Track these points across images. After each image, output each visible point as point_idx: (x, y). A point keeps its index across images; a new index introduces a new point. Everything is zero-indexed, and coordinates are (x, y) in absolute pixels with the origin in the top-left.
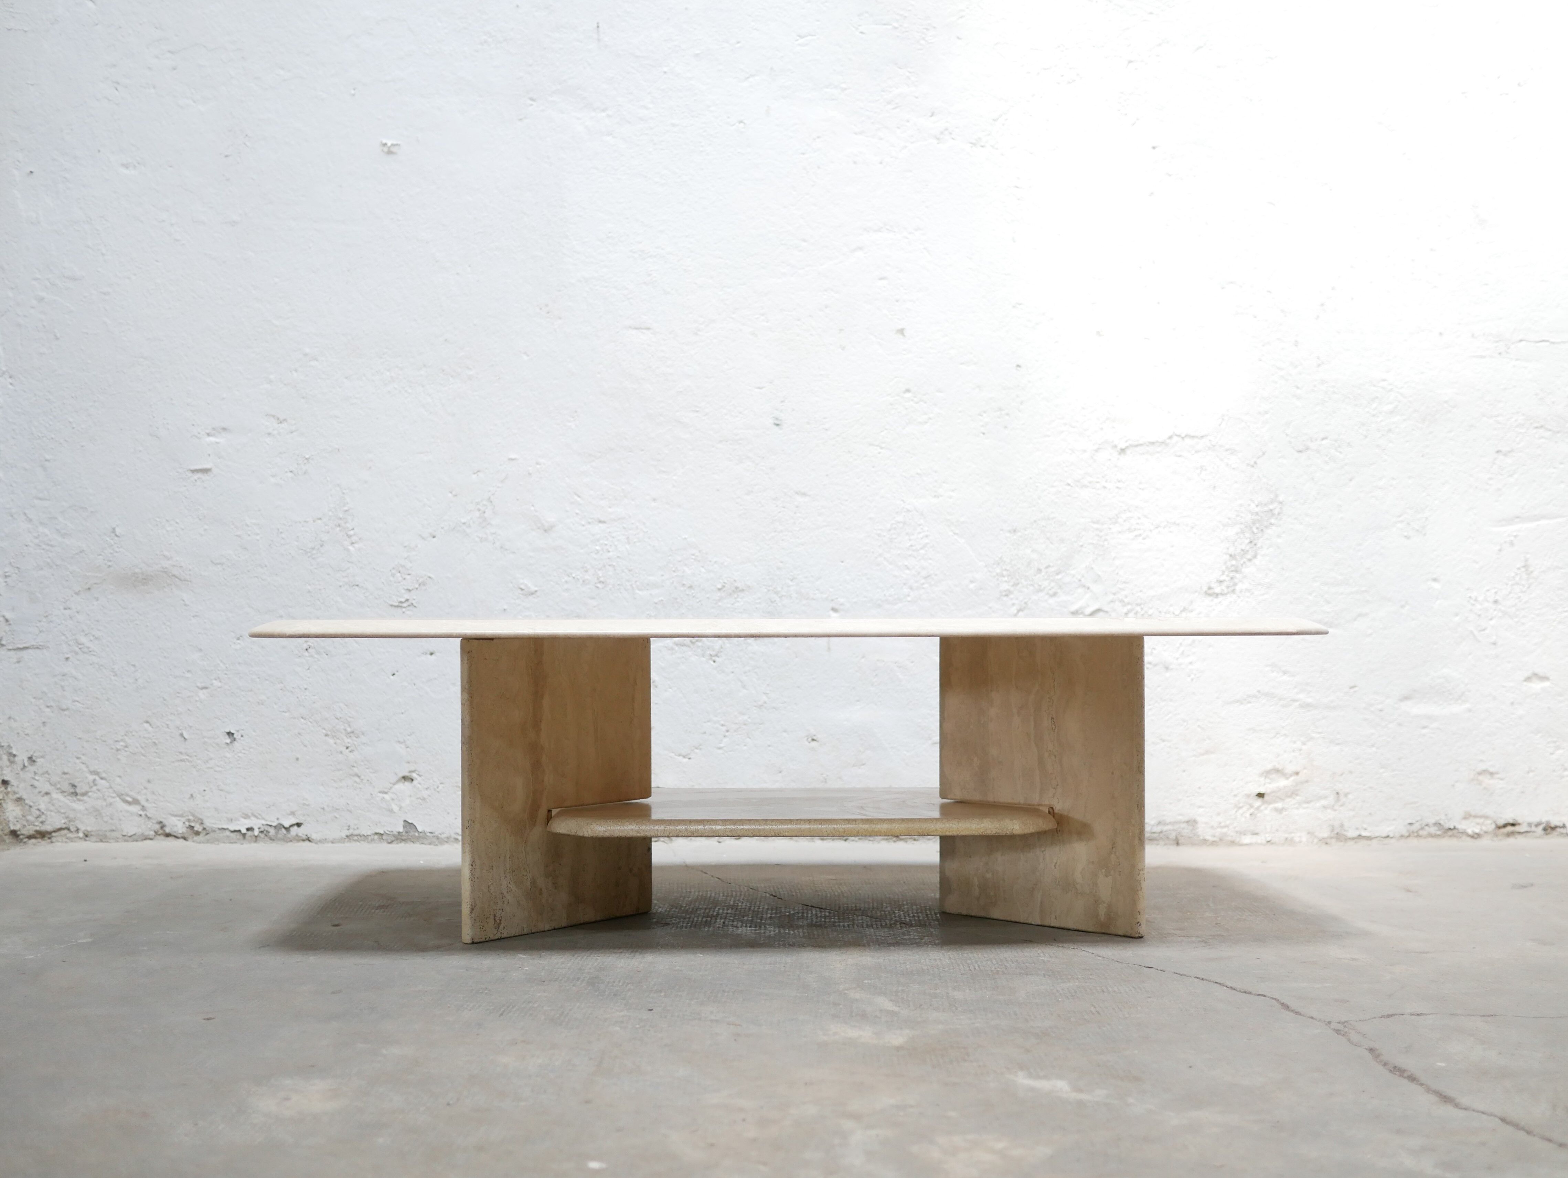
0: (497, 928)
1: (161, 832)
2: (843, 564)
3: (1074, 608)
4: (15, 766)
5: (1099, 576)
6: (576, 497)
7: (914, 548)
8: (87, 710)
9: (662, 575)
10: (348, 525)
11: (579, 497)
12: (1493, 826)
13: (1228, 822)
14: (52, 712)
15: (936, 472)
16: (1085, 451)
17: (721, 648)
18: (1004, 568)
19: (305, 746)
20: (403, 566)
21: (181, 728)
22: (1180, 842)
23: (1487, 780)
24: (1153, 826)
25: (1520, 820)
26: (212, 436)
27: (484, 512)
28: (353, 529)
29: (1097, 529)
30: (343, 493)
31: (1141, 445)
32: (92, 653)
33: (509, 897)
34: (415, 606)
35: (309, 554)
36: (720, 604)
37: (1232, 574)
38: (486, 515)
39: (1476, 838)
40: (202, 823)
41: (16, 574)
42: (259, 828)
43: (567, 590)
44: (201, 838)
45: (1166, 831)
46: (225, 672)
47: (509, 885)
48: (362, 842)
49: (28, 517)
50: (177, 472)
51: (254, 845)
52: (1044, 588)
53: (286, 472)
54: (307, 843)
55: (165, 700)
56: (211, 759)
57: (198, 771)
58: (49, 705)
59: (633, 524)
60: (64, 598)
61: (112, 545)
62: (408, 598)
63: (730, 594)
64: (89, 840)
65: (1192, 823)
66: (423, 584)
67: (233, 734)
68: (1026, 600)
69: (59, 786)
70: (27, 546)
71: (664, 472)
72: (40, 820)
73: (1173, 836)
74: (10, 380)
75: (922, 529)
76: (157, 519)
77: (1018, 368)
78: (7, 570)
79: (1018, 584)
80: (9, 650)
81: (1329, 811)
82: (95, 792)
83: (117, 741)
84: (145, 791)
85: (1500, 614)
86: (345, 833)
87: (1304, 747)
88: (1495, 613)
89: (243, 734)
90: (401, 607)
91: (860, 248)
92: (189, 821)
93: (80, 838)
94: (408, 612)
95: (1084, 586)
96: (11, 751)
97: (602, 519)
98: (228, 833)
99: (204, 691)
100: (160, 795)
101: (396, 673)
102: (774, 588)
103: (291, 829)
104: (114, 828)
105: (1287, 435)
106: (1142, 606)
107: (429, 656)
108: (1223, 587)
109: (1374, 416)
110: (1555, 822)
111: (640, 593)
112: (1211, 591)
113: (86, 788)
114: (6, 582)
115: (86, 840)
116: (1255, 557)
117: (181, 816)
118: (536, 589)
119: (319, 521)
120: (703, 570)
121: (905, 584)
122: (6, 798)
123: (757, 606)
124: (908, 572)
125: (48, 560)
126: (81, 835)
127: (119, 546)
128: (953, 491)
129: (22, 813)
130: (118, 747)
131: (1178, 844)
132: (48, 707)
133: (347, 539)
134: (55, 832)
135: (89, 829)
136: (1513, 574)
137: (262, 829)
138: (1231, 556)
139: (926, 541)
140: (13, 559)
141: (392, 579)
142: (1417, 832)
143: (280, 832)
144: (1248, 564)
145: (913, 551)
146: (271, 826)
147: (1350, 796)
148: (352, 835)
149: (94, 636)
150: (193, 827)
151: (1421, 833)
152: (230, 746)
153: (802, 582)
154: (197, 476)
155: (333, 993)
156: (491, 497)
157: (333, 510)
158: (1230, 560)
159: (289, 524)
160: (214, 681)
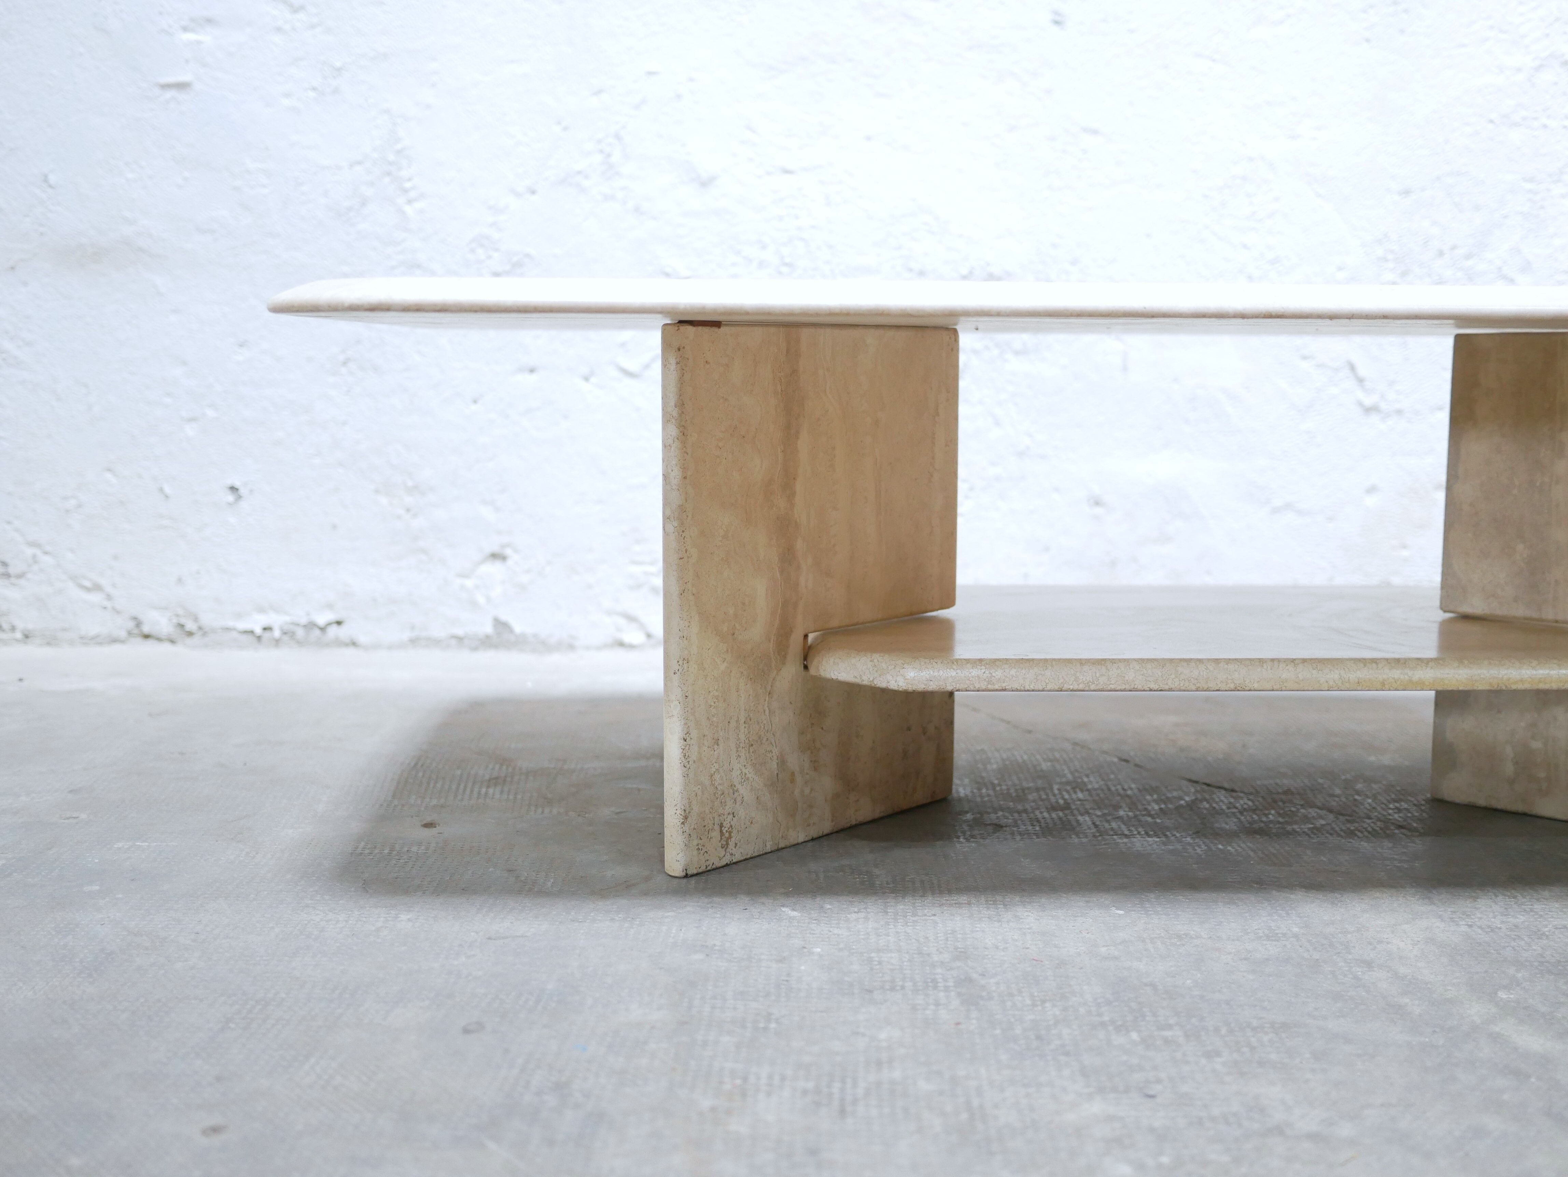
0: (725, 846)
1: (136, 631)
7: (1256, 217)
8: (19, 452)
10: (402, 173)
16: (1519, 70)
19: (345, 507)
20: (487, 237)
21: (160, 479)
26: (189, 31)
27: (610, 155)
28: (410, 179)
29: (1530, 191)
32: (22, 365)
33: (744, 791)
35: (344, 218)
38: (612, 159)
42: (281, 628)
44: (196, 640)
47: (744, 770)
48: (434, 649)
50: (139, 87)
51: (273, 651)
53: (306, 89)
54: (352, 649)
55: (135, 438)
56: (206, 526)
57: (187, 543)
59: (835, 175)
61: (44, 201)
64: (32, 644)
67: (238, 489)
71: (883, 95)
76: (111, 161)
82: (36, 573)
83: (65, 498)
84: (110, 572)
86: (406, 635)
89: (253, 490)
92: (177, 616)
93: (17, 640)
97: (788, 168)
98: (234, 634)
99: (192, 424)
100: (132, 578)
101: (480, 401)
103: (329, 628)
104: (67, 626)
107: (529, 375)
113: (22, 567)
115: (26, 643)
117: (165, 609)
119: (358, 167)
120: (940, 247)
126: (18, 635)
127: (55, 202)
130: (68, 507)
135: (30, 626)
137: (285, 629)
139: (1275, 206)
143: (312, 633)
145: (1256, 221)
146: (298, 625)
148: (418, 638)
149: (23, 340)
150: (184, 625)
152: (235, 507)
154: (169, 94)
155: (466, 1031)
156: (620, 131)
157: (379, 149)
159: (313, 171)
160: (207, 410)
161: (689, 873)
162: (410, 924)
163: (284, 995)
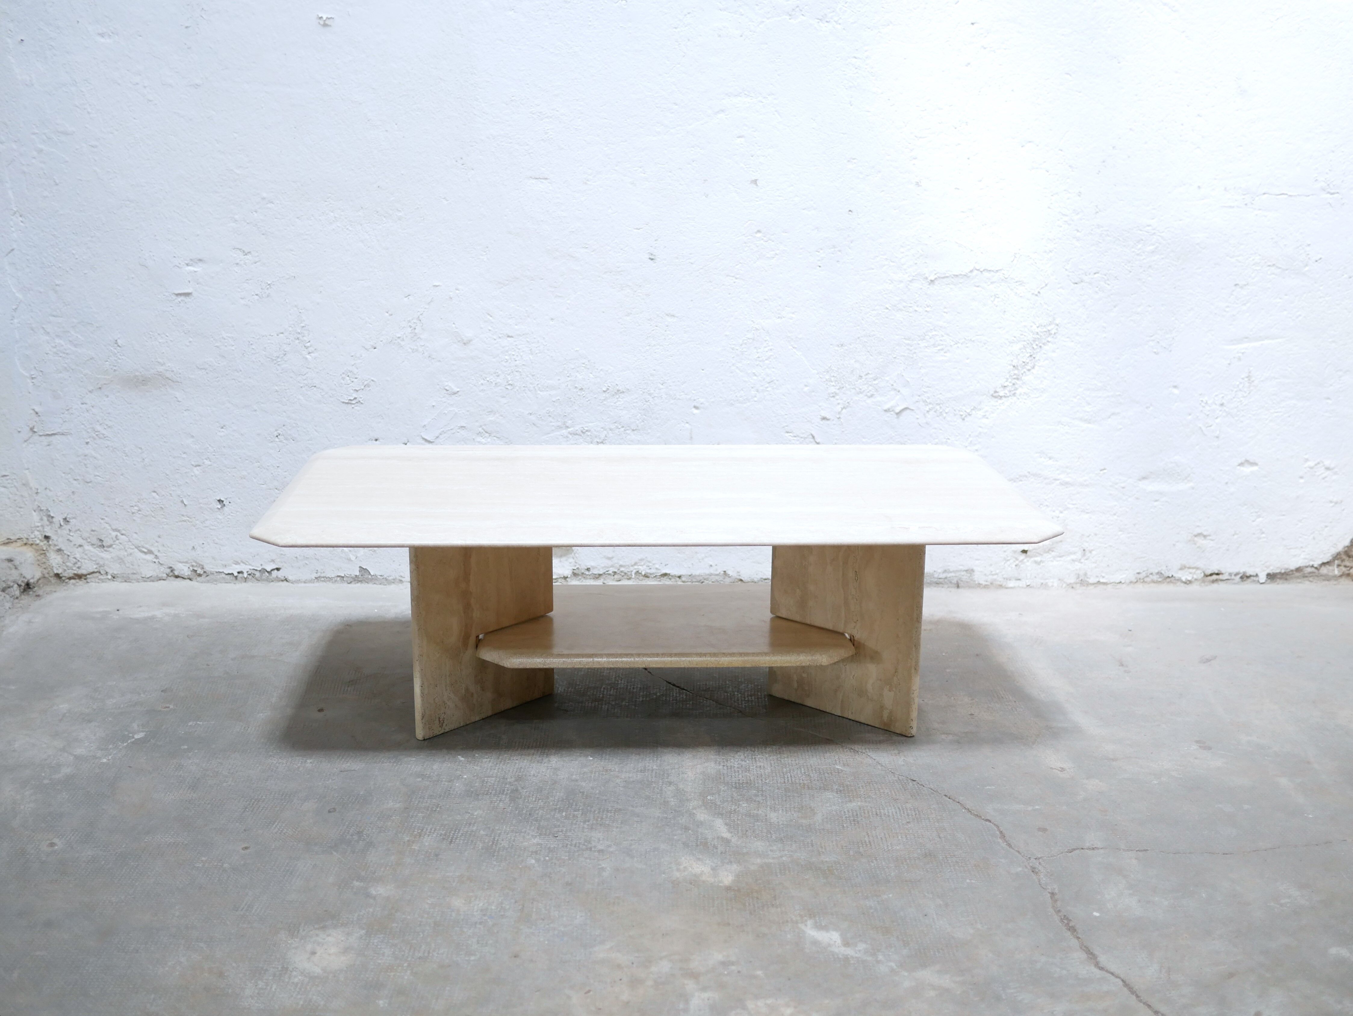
0: (441, 726)
1: (171, 574)
2: (703, 371)
3: (886, 407)
4: (53, 525)
5: (908, 381)
6: (489, 317)
7: (761, 359)
8: (106, 483)
9: (559, 380)
10: (305, 338)
11: (491, 316)
12: (1203, 575)
13: (998, 571)
14: (79, 484)
15: (780, 298)
16: (901, 282)
17: (606, 436)
18: (832, 375)
20: (351, 372)
21: (181, 496)
22: (960, 585)
23: (1200, 541)
24: (940, 573)
25: (1223, 572)
26: (190, 266)
27: (415, 329)
28: (309, 342)
29: (908, 344)
30: (300, 312)
31: (947, 277)
32: (107, 438)
33: (449, 703)
34: (362, 403)
35: (275, 362)
36: (605, 403)
37: (1014, 381)
38: (416, 331)
39: (1188, 584)
40: (203, 568)
41: (41, 376)
42: (247, 572)
43: (483, 390)
44: (202, 579)
45: (950, 577)
46: (214, 454)
47: (449, 695)
48: (328, 582)
49: (45, 331)
50: (164, 295)
51: (244, 584)
52: (864, 391)
53: (253, 295)
54: (285, 582)
55: (168, 475)
56: (207, 520)
57: (197, 529)
58: (76, 478)
59: (535, 338)
60: (81, 395)
61: (116, 354)
62: (356, 396)
63: (613, 395)
64: (116, 581)
65: (970, 571)
66: (368, 385)
67: (223, 501)
68: (849, 401)
69: (89, 540)
70: (47, 354)
71: (560, 297)
72: (77, 566)
73: (955, 581)
74: (21, 219)
75: (767, 344)
76: (151, 333)
77: (850, 213)
78: (32, 373)
79: (843, 387)
80: (41, 436)
81: (1076, 563)
82: (118, 545)
83: (132, 506)
84: (156, 544)
85: (1224, 414)
86: (315, 575)
87: (1061, 515)
88: (1221, 413)
89: (231, 501)
90: (351, 403)
91: (723, 111)
92: (193, 566)
93: (109, 580)
94: (356, 408)
95: (895, 390)
96: (49, 513)
97: (510, 335)
98: (224, 575)
99: (198, 468)
100: (168, 547)
102: (648, 391)
103: (272, 572)
104: (135, 572)
105: (1066, 270)
106: (941, 405)
107: (375, 442)
108: (1006, 392)
109: (1138, 255)
110: (1250, 571)
111: (541, 393)
112: (996, 394)
113: (110, 542)
114: (33, 382)
115: (114, 581)
116: (1033, 368)
117: (186, 562)
118: (458, 390)
119: (282, 335)
120: (591, 376)
121: (752, 388)
122: (48, 549)
123: (635, 405)
124: (755, 378)
125: (65, 365)
126: (110, 577)
127: (122, 354)
128: (793, 313)
129: (62, 560)
130: (133, 511)
131: (958, 587)
132: (75, 480)
133: (305, 349)
134: (89, 574)
135: (115, 572)
136: (1238, 383)
137: (250, 573)
138: (1014, 366)
139: (770, 353)
140: (37, 364)
141: (342, 381)
142: (1143, 579)
143: (264, 575)
144: (1028, 373)
145: (760, 361)
146: (256, 570)
147: (1094, 552)
148: (319, 577)
149: (107, 425)
150: (196, 571)
151: (1146, 580)
152: (221, 510)
153: (670, 386)
154: (180, 298)
155: (329, 812)
156: (420, 316)
157: (293, 326)
158: (1013, 370)
159: (258, 337)
160: (205, 460)
161: (425, 738)
162: (311, 764)
163: (264, 797)
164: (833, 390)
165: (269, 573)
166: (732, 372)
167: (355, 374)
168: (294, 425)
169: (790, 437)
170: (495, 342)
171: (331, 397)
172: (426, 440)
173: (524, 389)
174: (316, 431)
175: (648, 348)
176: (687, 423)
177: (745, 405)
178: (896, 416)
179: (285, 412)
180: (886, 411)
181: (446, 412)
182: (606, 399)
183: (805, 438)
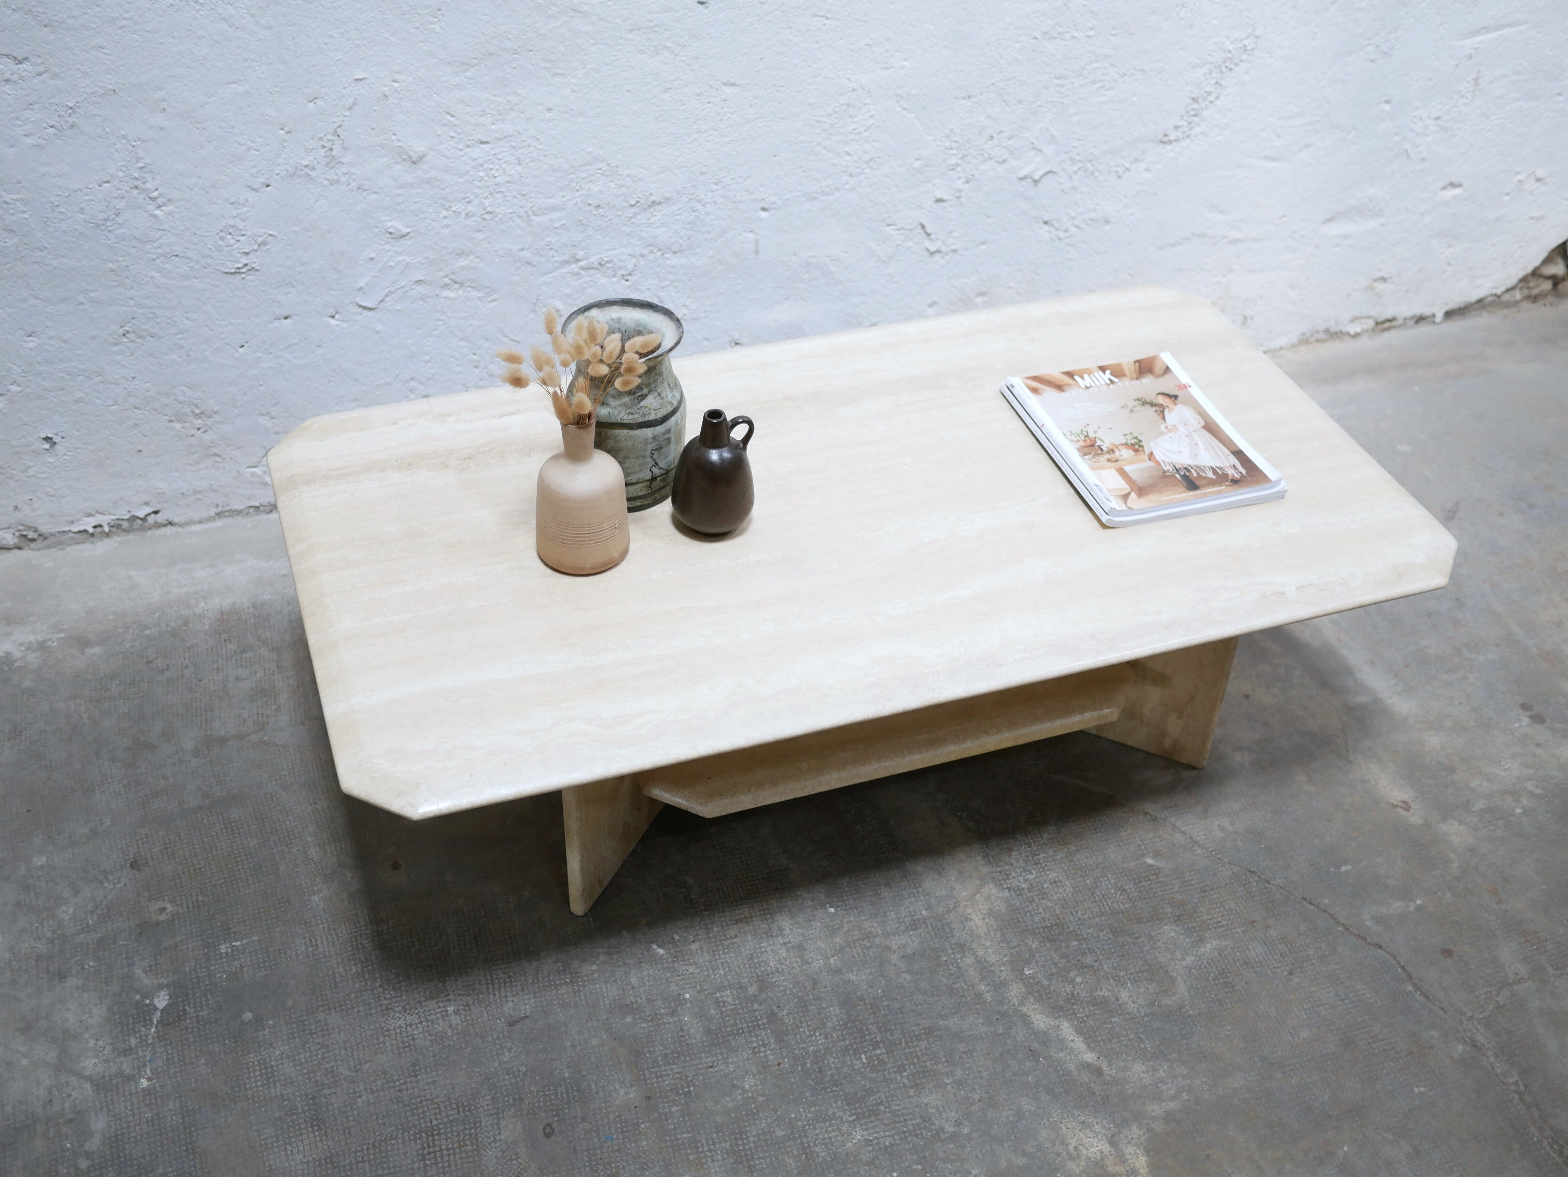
2: (775, 158)
3: (1022, 174)
5: (1053, 136)
6: (449, 117)
7: (857, 131)
9: (563, 197)
10: (148, 185)
11: (453, 116)
12: (1374, 324)
15: (888, 40)
17: (635, 266)
18: (953, 140)
19: (146, 436)
20: (233, 227)
23: (1380, 286)
25: (1397, 316)
27: (331, 149)
29: (1059, 85)
33: (608, 855)
34: (257, 270)
35: (103, 227)
36: (633, 220)
37: (1190, 119)
38: (334, 153)
39: (1356, 338)
40: (37, 531)
43: (446, 226)
44: (38, 544)
46: (24, 374)
47: (608, 846)
48: (237, 517)
51: (107, 541)
52: (994, 156)
54: (169, 527)
56: (30, 468)
57: (16, 481)
59: (523, 141)
62: (247, 262)
63: (646, 209)
66: (264, 243)
67: (51, 439)
68: (973, 172)
71: (560, 74)
79: (967, 155)
85: (1438, 129)
88: (1434, 128)
89: (64, 436)
90: (238, 272)
92: (19, 531)
94: (249, 277)
95: (1035, 148)
97: (485, 140)
98: (72, 535)
101: (246, 345)
102: (697, 196)
103: (148, 518)
106: (1094, 162)
107: (284, 321)
108: (1179, 133)
110: (1427, 312)
111: (537, 219)
112: (1165, 139)
116: (1217, 98)
117: (9, 528)
118: (409, 230)
119: (107, 185)
120: (612, 185)
121: (844, 172)
123: (677, 218)
124: (848, 158)
128: (905, 60)
133: (151, 202)
136: (1462, 88)
138: (1193, 99)
139: (871, 121)
141: (221, 243)
143: (135, 523)
144: (1209, 106)
145: (856, 134)
146: (122, 520)
148: (222, 512)
150: (26, 536)
151: (1309, 340)
152: (51, 451)
153: (728, 185)
156: (339, 130)
157: (123, 169)
158: (1192, 104)
159: (67, 194)
160: (10, 387)
162: (458, 1017)
163: (435, 1120)
164: (954, 160)
165: (144, 519)
166: (816, 155)
167: (240, 230)
168: (150, 315)
169: (893, 232)
170: (462, 153)
171: (204, 267)
172: (365, 308)
173: (510, 216)
174: (188, 319)
175: (696, 136)
176: (751, 231)
177: (832, 197)
178: (1033, 183)
179: (132, 299)
180: (1021, 179)
181: (393, 264)
182: (635, 215)
183: (911, 230)
